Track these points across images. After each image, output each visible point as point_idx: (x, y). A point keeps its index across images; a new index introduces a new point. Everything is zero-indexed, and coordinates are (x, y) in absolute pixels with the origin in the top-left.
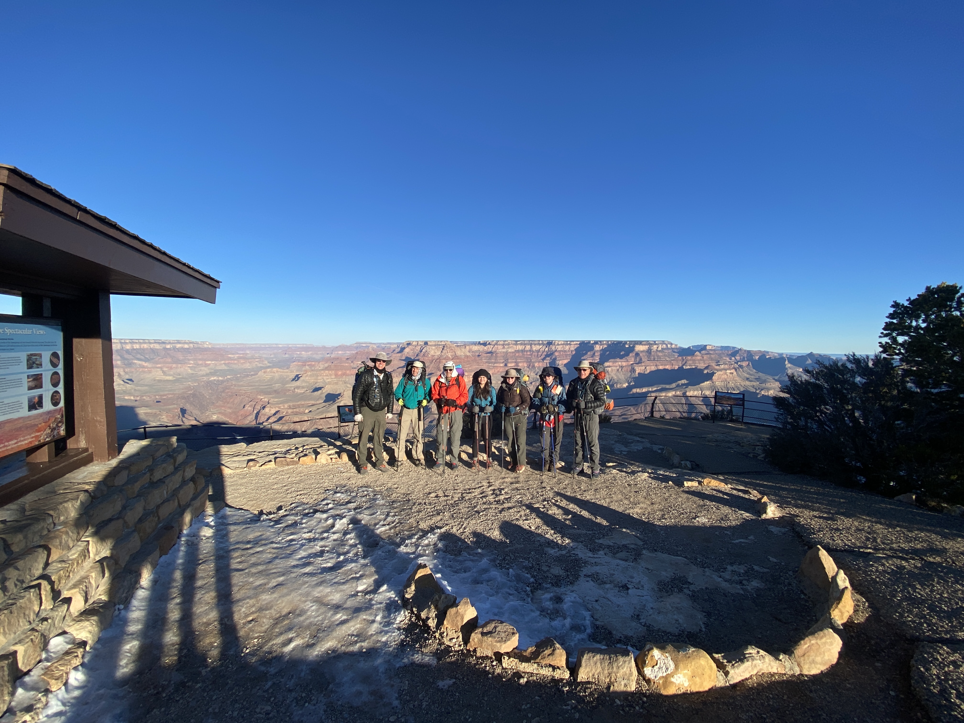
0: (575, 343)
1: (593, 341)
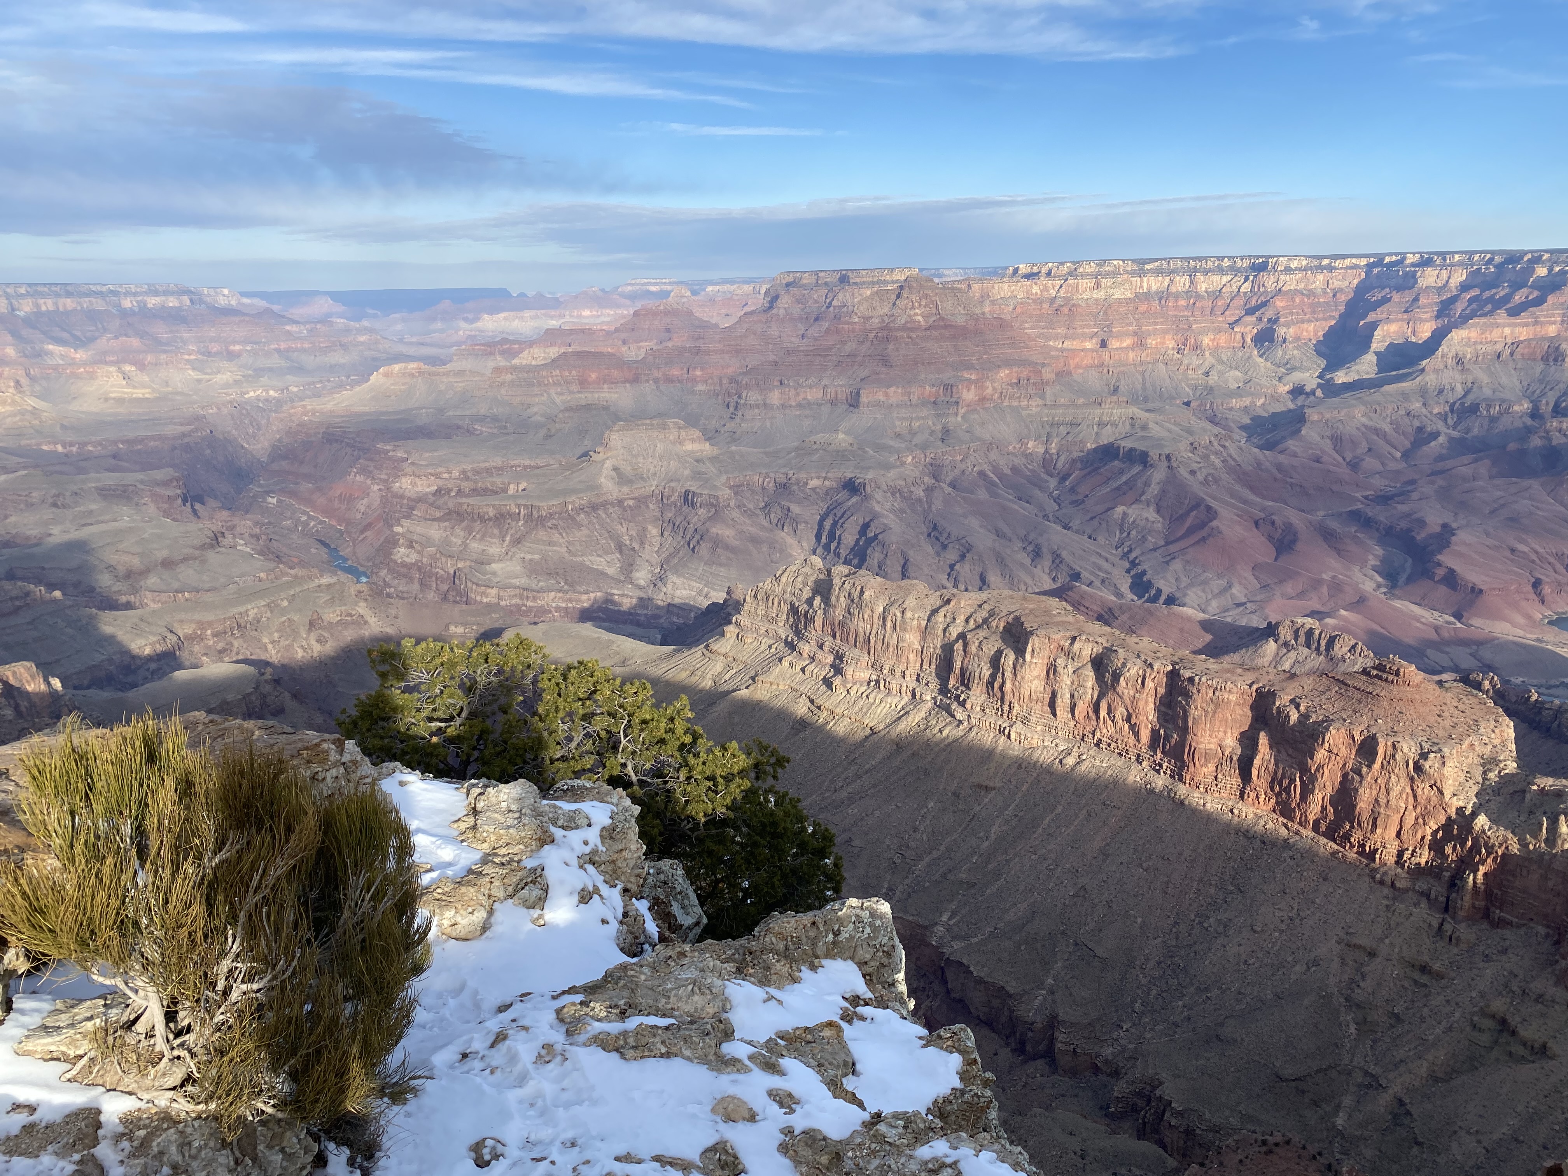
0: (1347, 262)
1: (1414, 254)
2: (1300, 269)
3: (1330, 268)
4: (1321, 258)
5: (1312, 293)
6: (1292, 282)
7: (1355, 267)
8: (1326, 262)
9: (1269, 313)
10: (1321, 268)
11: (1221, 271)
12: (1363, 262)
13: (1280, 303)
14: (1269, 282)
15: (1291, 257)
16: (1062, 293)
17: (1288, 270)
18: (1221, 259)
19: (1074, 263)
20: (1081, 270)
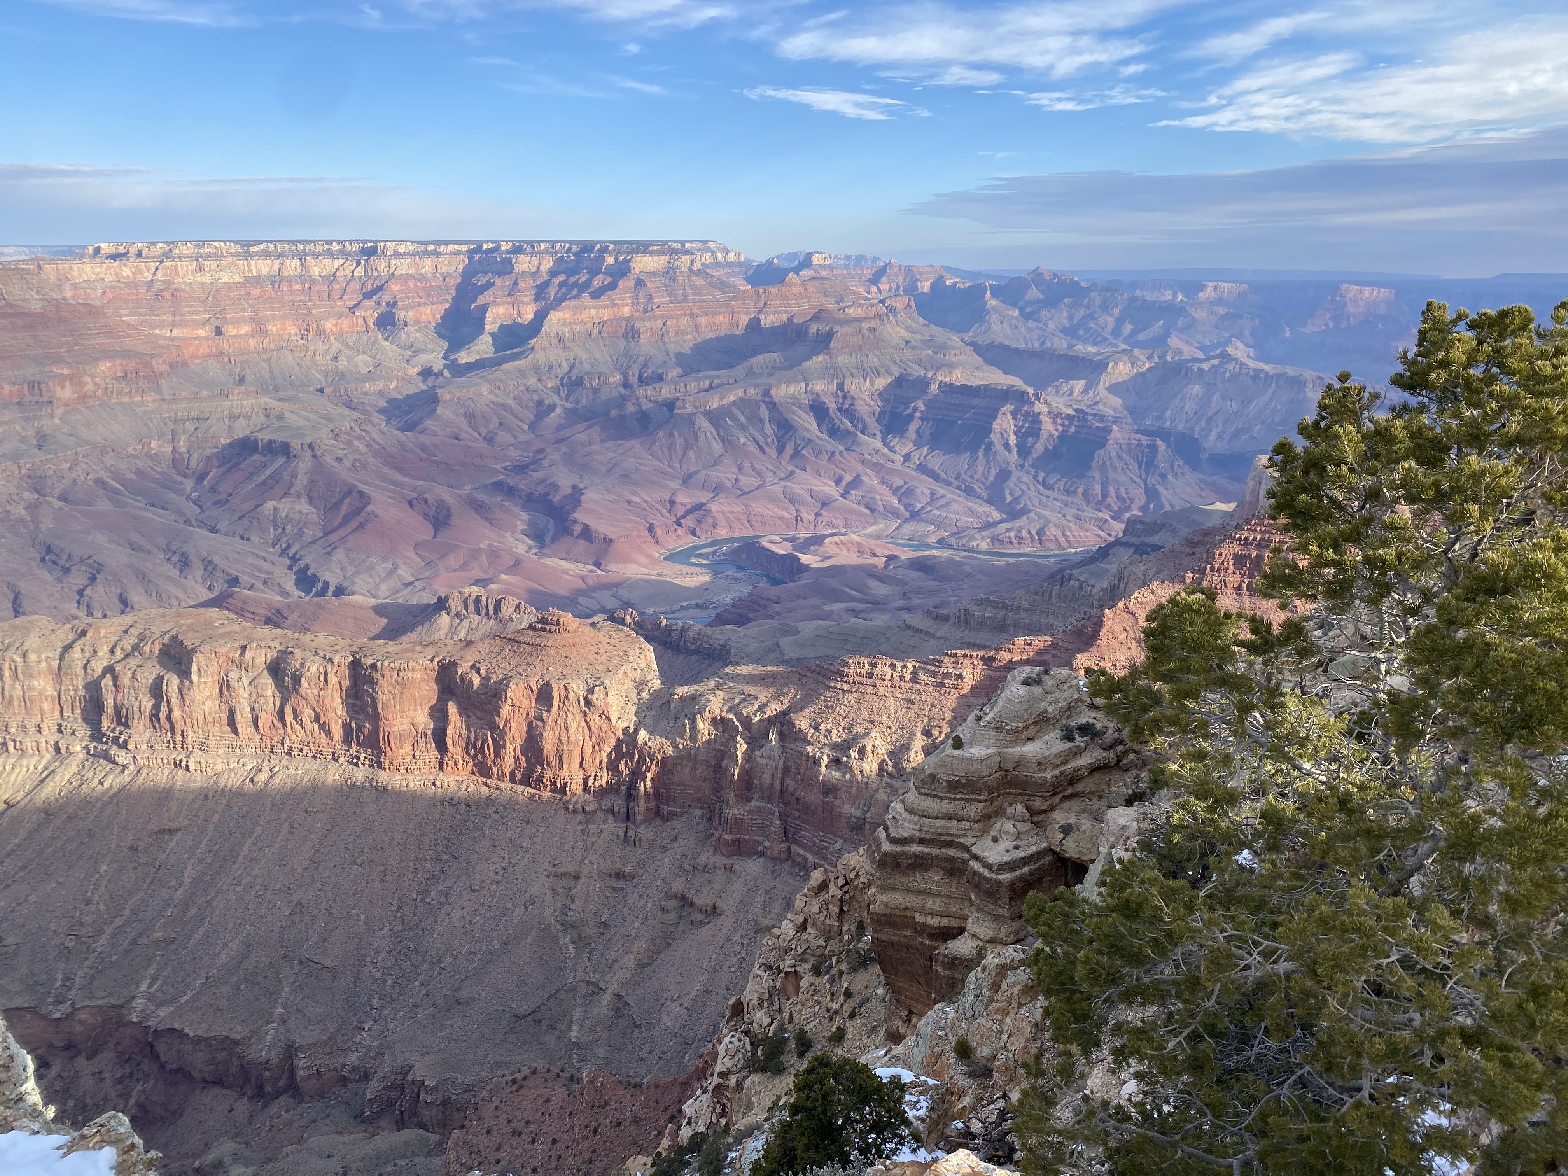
0: (451, 248)
1: (507, 241)
2: (408, 254)
3: (437, 254)
4: (427, 243)
5: (423, 278)
6: (403, 267)
7: (458, 253)
8: (431, 247)
9: (386, 298)
10: (427, 253)
11: (331, 254)
12: (464, 248)
13: (395, 287)
14: (381, 267)
15: (398, 242)
16: (159, 276)
17: (397, 255)
18: (330, 242)
19: (168, 243)
20: (177, 251)
